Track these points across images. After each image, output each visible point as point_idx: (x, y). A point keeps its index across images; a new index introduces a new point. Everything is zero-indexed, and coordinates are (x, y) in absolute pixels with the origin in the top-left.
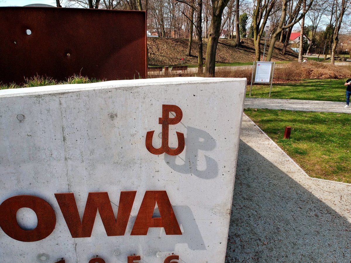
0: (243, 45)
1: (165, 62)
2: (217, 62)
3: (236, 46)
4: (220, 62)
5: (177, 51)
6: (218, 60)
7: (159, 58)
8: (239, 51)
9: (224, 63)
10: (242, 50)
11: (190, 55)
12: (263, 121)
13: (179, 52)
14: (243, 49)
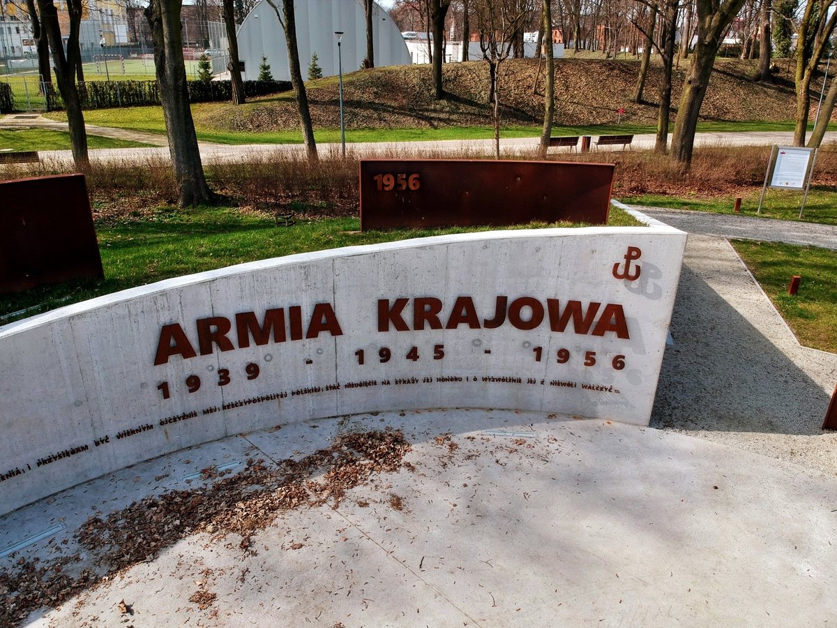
0: (776, 77)
1: (581, 116)
2: (705, 119)
3: (758, 78)
4: (713, 119)
5: (610, 91)
6: (709, 112)
7: (567, 108)
8: (765, 92)
9: (723, 121)
10: (773, 88)
11: (640, 101)
12: (765, 264)
13: (614, 94)
14: (775, 86)
